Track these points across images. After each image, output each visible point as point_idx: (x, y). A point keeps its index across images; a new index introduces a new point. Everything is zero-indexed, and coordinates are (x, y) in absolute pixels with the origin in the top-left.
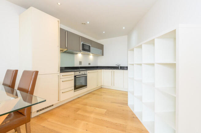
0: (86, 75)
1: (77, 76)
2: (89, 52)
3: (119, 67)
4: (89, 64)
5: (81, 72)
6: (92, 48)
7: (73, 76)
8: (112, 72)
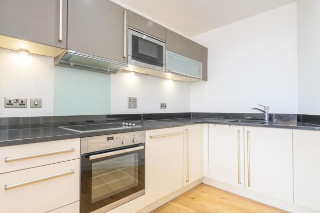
0: (142, 147)
1: (92, 157)
2: (157, 68)
3: (264, 115)
4: (163, 106)
5: (115, 136)
6: (167, 55)
7: (77, 155)
8: (241, 133)
